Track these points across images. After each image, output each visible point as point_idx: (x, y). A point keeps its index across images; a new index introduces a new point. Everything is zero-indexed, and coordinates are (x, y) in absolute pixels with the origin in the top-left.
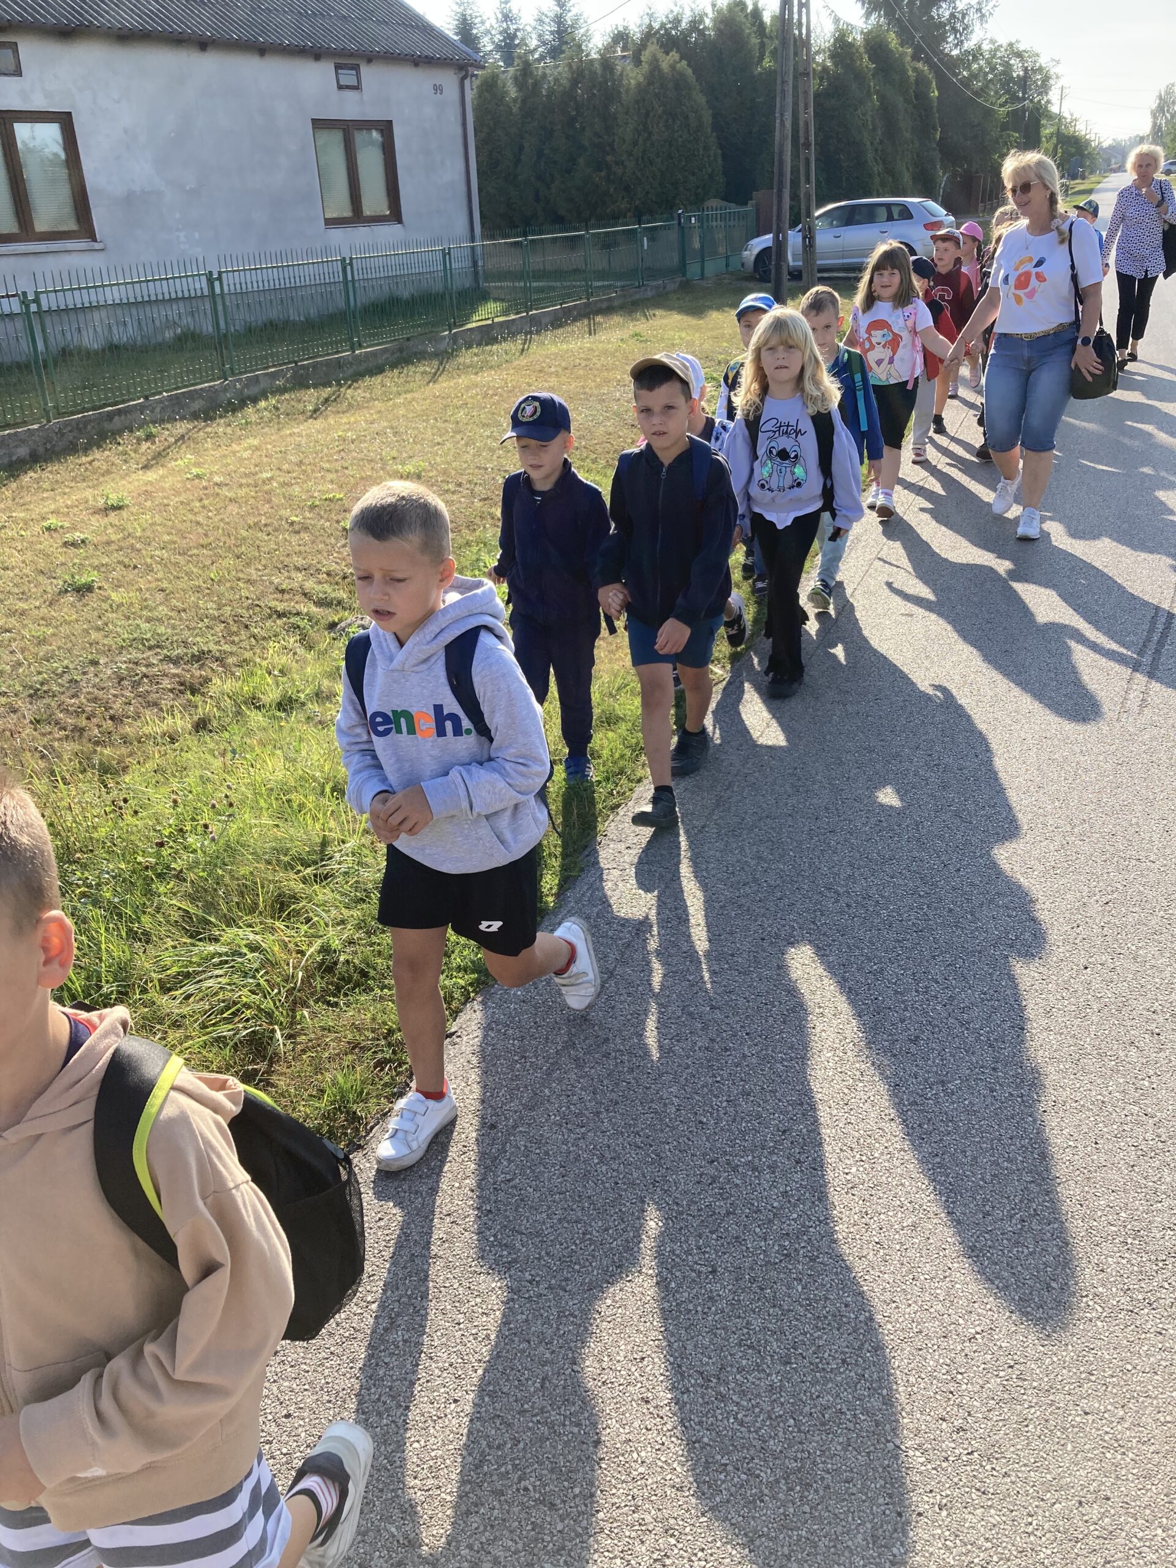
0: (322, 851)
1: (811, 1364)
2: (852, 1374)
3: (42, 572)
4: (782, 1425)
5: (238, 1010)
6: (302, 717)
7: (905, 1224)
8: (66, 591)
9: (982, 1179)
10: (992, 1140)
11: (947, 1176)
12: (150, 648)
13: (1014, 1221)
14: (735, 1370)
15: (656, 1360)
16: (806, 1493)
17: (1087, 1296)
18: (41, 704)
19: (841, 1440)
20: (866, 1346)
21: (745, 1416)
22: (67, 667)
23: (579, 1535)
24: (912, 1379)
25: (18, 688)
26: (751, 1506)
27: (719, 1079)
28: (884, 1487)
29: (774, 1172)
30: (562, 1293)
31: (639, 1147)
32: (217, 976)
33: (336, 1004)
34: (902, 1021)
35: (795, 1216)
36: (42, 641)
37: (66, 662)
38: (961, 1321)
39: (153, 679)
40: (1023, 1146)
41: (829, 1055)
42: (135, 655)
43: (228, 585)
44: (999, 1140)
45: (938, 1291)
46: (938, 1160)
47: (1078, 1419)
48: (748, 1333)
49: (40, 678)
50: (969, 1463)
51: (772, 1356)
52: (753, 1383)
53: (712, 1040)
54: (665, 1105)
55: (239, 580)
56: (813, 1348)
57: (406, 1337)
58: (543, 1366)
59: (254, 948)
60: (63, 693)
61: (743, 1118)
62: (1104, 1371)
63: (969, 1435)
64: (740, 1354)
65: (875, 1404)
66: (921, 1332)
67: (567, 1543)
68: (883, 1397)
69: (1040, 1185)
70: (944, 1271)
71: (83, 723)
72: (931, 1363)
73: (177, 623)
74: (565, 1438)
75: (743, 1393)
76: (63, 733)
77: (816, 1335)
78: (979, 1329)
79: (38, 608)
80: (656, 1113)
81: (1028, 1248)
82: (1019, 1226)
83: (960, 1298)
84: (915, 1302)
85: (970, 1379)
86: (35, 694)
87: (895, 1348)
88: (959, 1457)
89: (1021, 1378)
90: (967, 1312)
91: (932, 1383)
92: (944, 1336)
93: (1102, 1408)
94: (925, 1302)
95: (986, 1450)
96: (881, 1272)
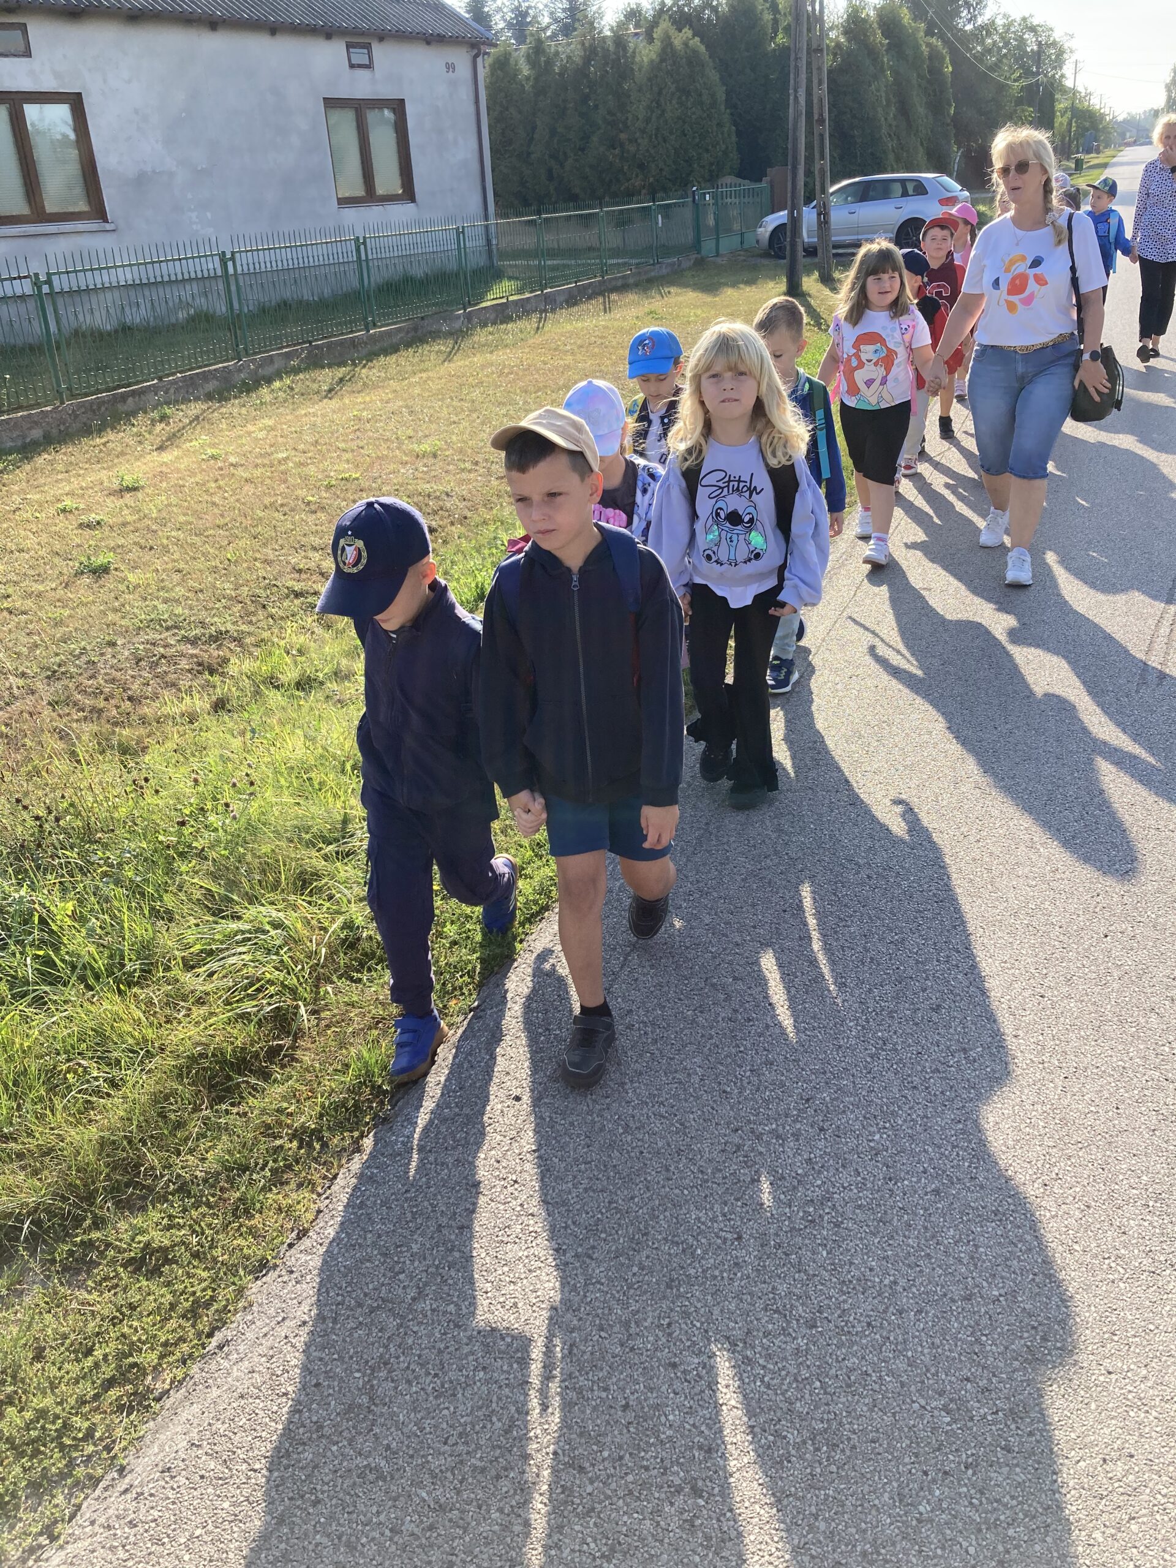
0: (343, 829)
1: (837, 1327)
2: (878, 1336)
3: (57, 553)
4: (808, 1387)
5: (262, 986)
6: (320, 695)
7: (929, 1190)
8: (82, 573)
11: (970, 1142)
12: (168, 629)
13: (1036, 1185)
14: (761, 1334)
15: (683, 1326)
16: (833, 1454)
17: (1109, 1258)
18: (59, 685)
19: (867, 1401)
20: (891, 1309)
21: (772, 1379)
22: (84, 649)
23: (608, 1497)
24: (937, 1341)
25: (36, 669)
26: (778, 1466)
27: (742, 1049)
28: (910, 1447)
29: (798, 1140)
30: (588, 1261)
31: (664, 1117)
32: (240, 954)
33: (359, 981)
34: (924, 990)
35: (819, 1182)
36: (58, 623)
37: (83, 643)
38: (985, 1284)
39: (171, 660)
40: (1045, 1112)
41: (851, 1024)
42: (152, 636)
43: (245, 565)
45: (962, 1255)
46: (960, 1126)
47: (1102, 1378)
48: (774, 1298)
49: (57, 659)
50: (995, 1422)
51: (798, 1320)
52: (779, 1347)
53: (735, 1011)
54: (689, 1075)
55: (256, 560)
56: (839, 1312)
57: (434, 1306)
58: (571, 1332)
59: (277, 925)
60: (81, 674)
61: (766, 1088)
62: (1127, 1331)
63: (993, 1395)
64: (766, 1319)
65: (900, 1365)
66: (945, 1295)
67: (597, 1505)
68: (908, 1359)
70: (968, 1235)
71: (102, 704)
72: (956, 1325)
73: (195, 603)
74: (594, 1403)
75: (769, 1357)
76: (81, 714)
77: (841, 1299)
78: (1002, 1292)
79: (54, 590)
80: (680, 1083)
82: (1042, 1190)
83: (984, 1262)
84: (939, 1266)
85: (994, 1340)
86: (53, 676)
87: (920, 1312)
88: (984, 1417)
89: (1044, 1339)
90: (991, 1275)
91: (956, 1345)
92: (968, 1298)
93: (1125, 1367)
94: (949, 1266)
95: (1011, 1410)
96: (905, 1236)
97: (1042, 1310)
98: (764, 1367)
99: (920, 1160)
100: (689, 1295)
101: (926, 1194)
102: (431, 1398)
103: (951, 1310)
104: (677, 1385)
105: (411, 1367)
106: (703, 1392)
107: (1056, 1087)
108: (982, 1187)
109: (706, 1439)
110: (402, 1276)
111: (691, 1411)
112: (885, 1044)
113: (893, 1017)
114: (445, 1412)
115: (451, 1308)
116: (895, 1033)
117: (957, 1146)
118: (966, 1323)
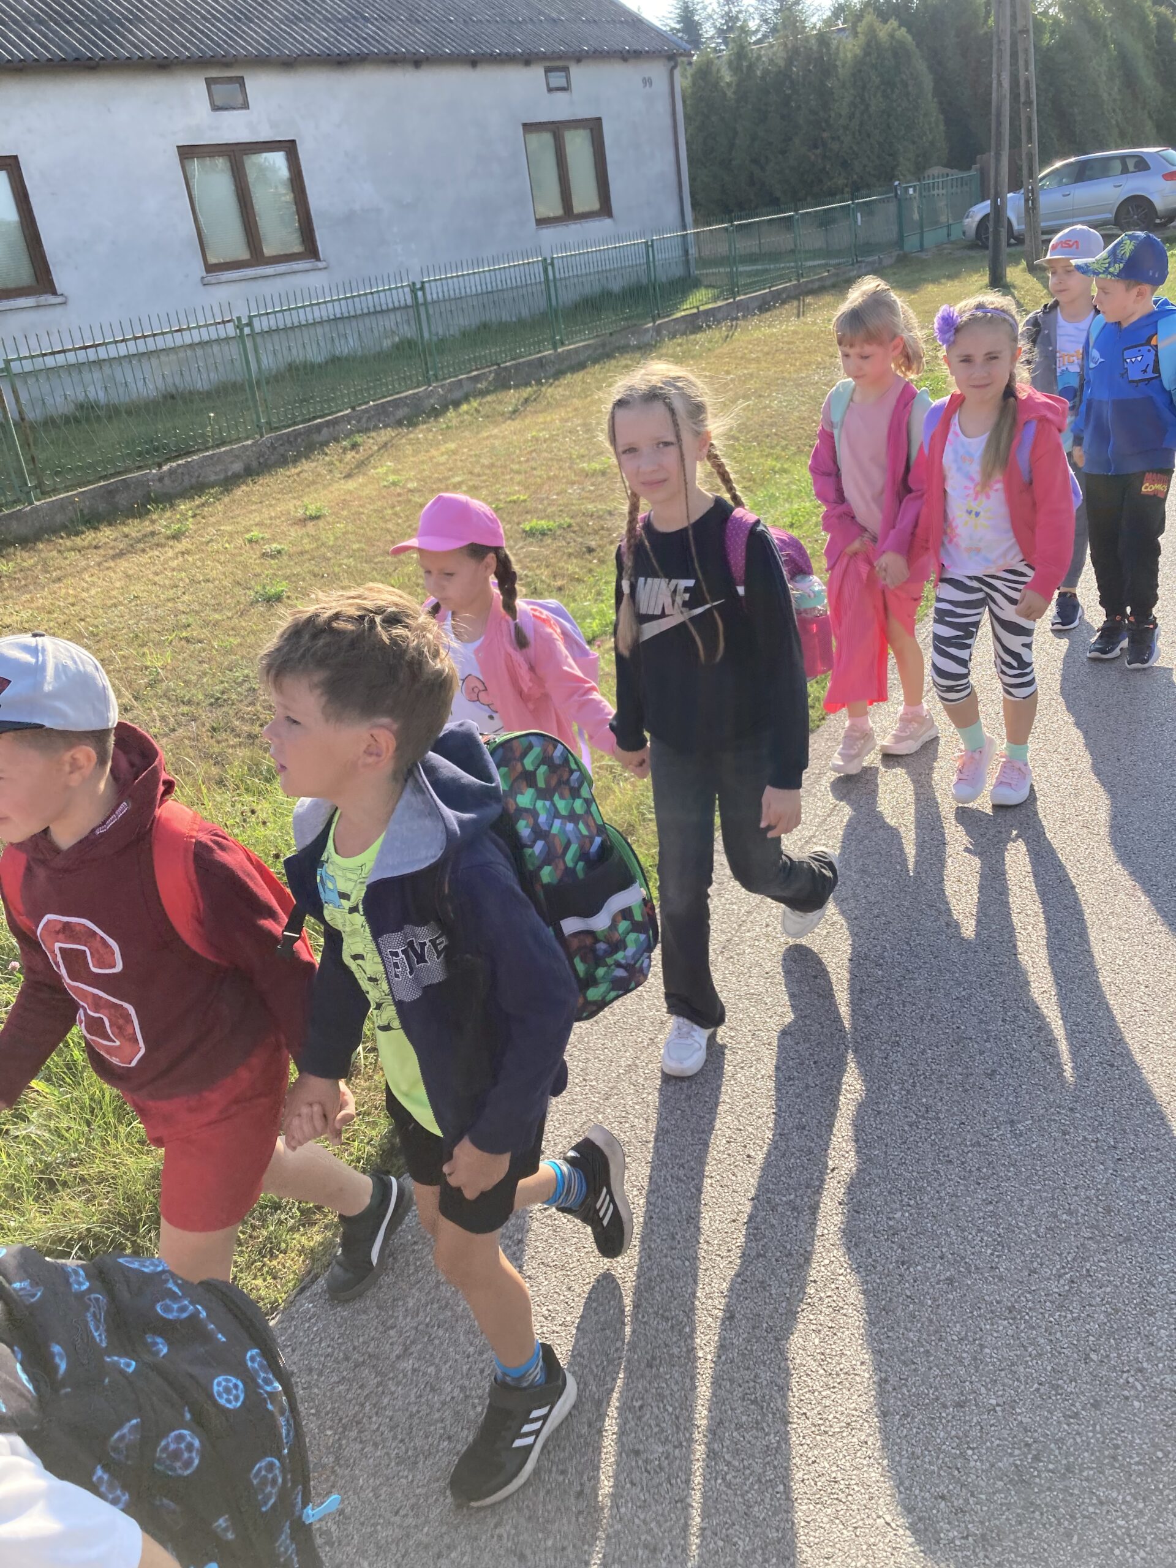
2: (855, 1440)
3: (239, 583)
4: (770, 1490)
7: (942, 1278)
8: (258, 601)
9: (1036, 1232)
10: (1055, 1188)
11: (998, 1227)
13: (1062, 1282)
14: (733, 1426)
15: (655, 1410)
17: (1128, 1371)
18: (219, 712)
19: (829, 1511)
21: (735, 1477)
22: (247, 676)
24: (918, 1451)
25: (201, 697)
31: (681, 1181)
34: (982, 1053)
35: (827, 1262)
36: (228, 651)
37: (246, 671)
38: (983, 1390)
40: (1088, 1197)
41: (895, 1088)
44: (1063, 1189)
45: (965, 1355)
46: (991, 1208)
47: (1091, 1509)
49: (222, 687)
50: (962, 1548)
51: (774, 1414)
52: (749, 1442)
56: (819, 1408)
57: (416, 1366)
60: (241, 701)
61: (793, 1154)
62: (1131, 1457)
63: (967, 1518)
64: (742, 1409)
66: (937, 1399)
69: (1099, 1242)
70: (975, 1333)
72: (942, 1434)
75: (737, 1452)
76: (237, 740)
77: (824, 1393)
78: (1001, 1401)
79: (229, 618)
81: (1072, 1312)
82: (1067, 1288)
83: (987, 1365)
84: (937, 1366)
85: (980, 1455)
86: (216, 703)
87: (906, 1416)
88: (953, 1541)
89: (1036, 1458)
90: (991, 1380)
91: (938, 1458)
92: (959, 1405)
93: (1120, 1497)
94: (947, 1366)
95: (983, 1536)
96: (906, 1329)
97: (1040, 1426)
98: (728, 1464)
99: (939, 1243)
100: (668, 1377)
101: (938, 1283)
102: (393, 1464)
103: (940, 1418)
104: (636, 1476)
105: (382, 1428)
106: (661, 1485)
107: (1106, 1169)
108: (1001, 1279)
109: (653, 1537)
110: (392, 1333)
111: (644, 1506)
112: (927, 1111)
113: (942, 1082)
114: (404, 1481)
115: (432, 1370)
116: (941, 1100)
117: (982, 1230)
118: (953, 1433)
